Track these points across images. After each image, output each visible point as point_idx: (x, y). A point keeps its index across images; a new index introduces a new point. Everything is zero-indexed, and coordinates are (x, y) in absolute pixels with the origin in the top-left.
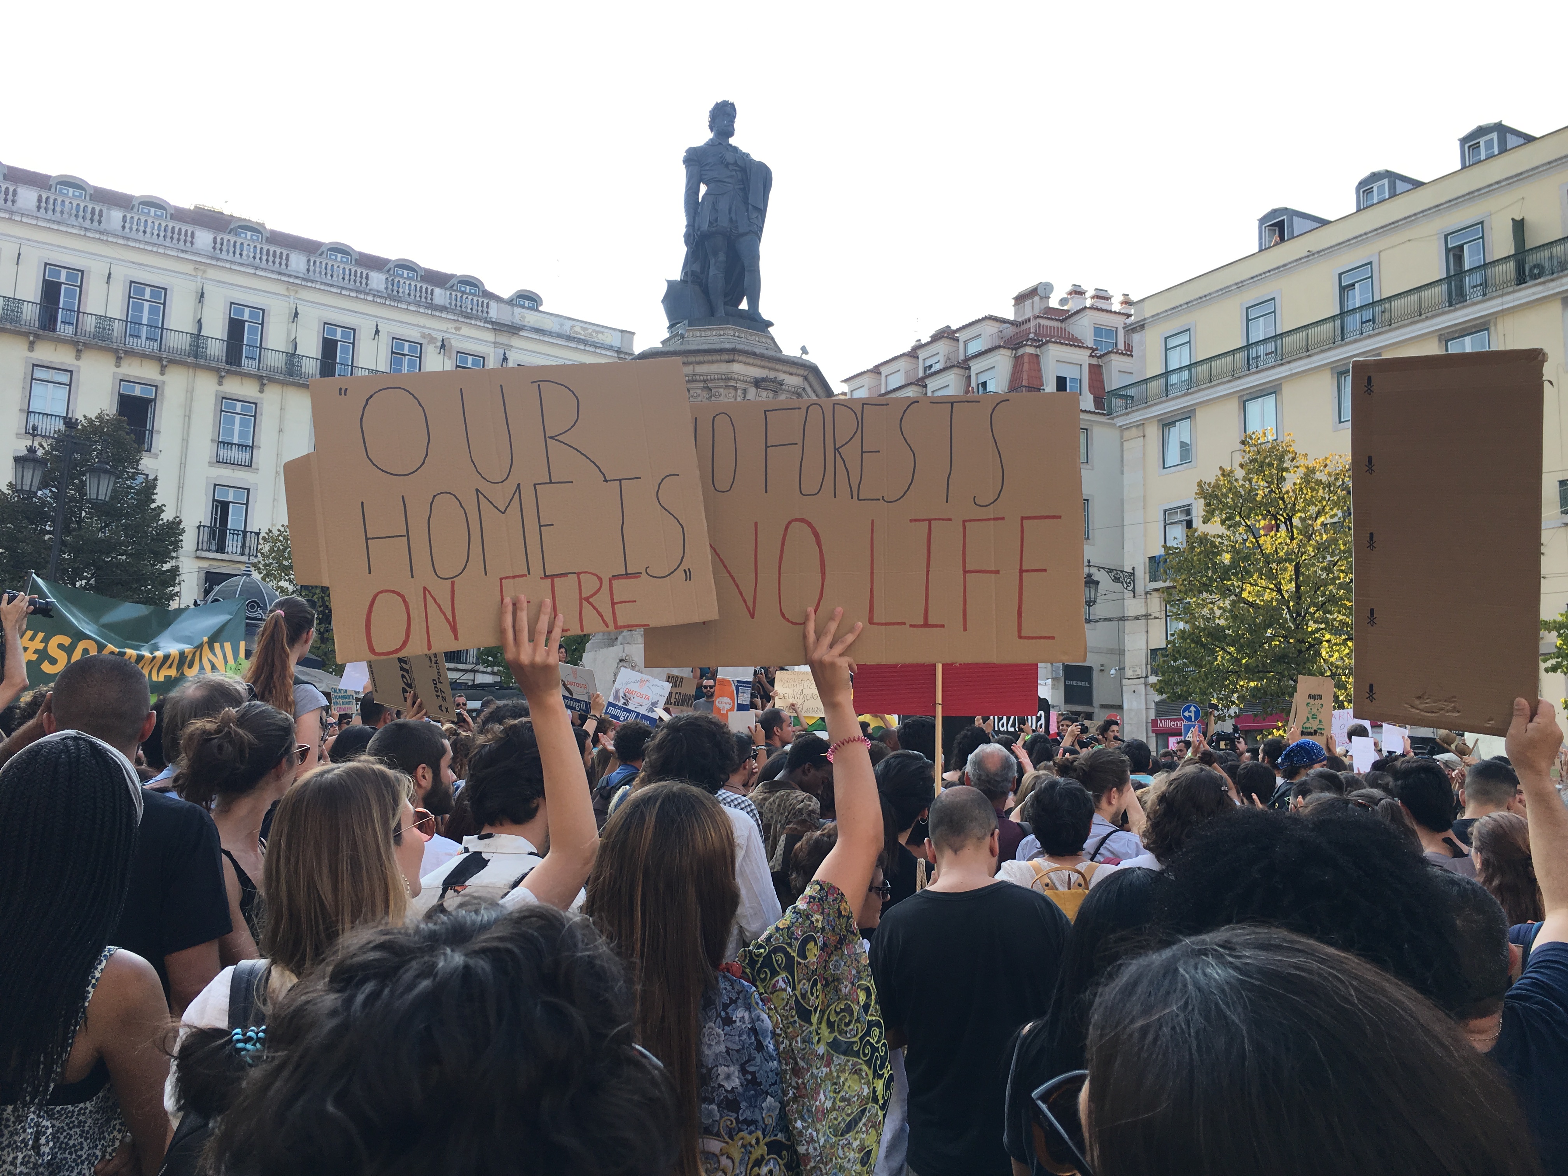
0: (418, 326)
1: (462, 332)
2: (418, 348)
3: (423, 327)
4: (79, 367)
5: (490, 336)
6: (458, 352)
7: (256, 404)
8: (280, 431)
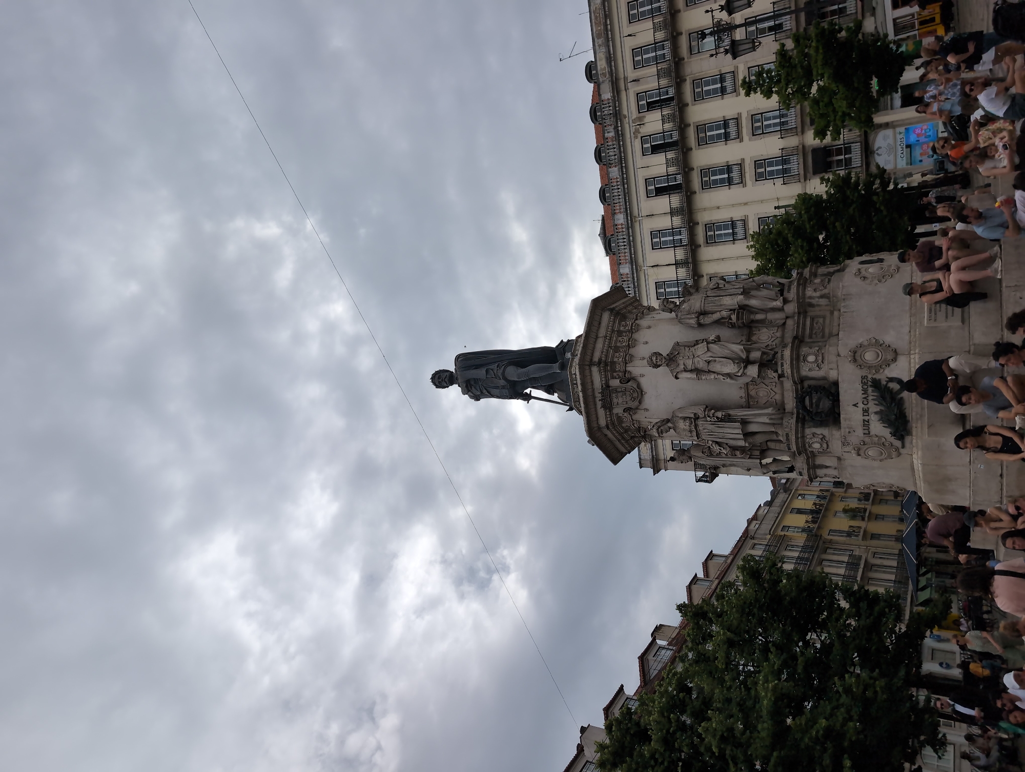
0: (631, 142)
5: (623, 95)
7: (706, 225)
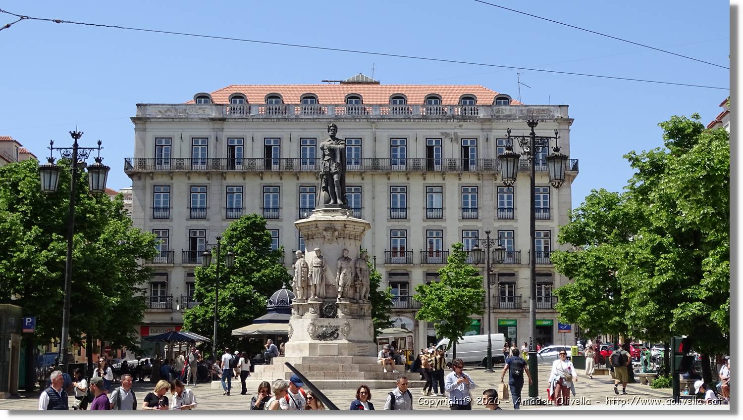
0: (438, 129)
1: (463, 127)
2: (439, 141)
3: (443, 129)
4: (282, 183)
5: (478, 126)
6: (462, 139)
7: (361, 187)
8: (373, 198)
